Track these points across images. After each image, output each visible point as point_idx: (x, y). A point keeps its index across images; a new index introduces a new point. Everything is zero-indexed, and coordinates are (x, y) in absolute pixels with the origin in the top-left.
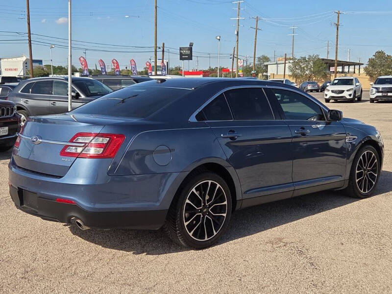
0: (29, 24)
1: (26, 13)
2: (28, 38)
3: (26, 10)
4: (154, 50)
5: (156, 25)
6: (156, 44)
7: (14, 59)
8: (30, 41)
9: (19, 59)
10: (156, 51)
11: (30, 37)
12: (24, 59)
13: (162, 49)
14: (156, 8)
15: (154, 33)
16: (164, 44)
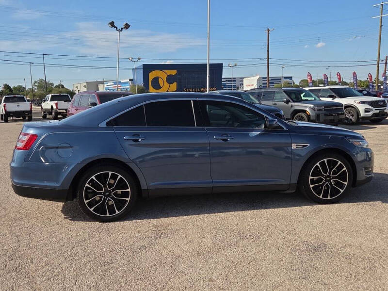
0: (268, 52)
1: (267, 44)
2: (267, 62)
3: (267, 41)
4: (377, 63)
5: (380, 41)
6: (379, 58)
7: (252, 78)
8: (268, 64)
9: (255, 77)
10: (378, 64)
11: (268, 61)
12: (258, 77)
13: (385, 61)
14: (381, 27)
15: (378, 48)
16: (387, 57)
